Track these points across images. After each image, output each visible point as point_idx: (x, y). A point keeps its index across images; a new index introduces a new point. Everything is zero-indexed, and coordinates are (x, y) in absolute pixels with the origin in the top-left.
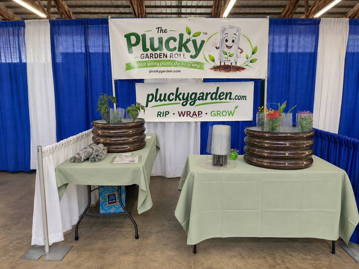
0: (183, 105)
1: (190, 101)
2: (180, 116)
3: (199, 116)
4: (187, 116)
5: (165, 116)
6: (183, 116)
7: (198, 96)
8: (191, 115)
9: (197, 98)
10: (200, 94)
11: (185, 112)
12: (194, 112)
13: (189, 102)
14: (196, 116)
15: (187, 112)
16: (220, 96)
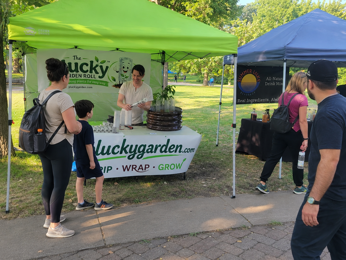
0: (129, 158)
1: (138, 154)
2: (124, 170)
3: (145, 170)
4: (132, 170)
5: (107, 172)
6: (128, 170)
7: (147, 148)
8: (137, 169)
9: (145, 151)
10: (149, 146)
11: (130, 166)
12: (141, 165)
13: (136, 155)
14: (143, 170)
15: (133, 166)
16: (170, 148)
